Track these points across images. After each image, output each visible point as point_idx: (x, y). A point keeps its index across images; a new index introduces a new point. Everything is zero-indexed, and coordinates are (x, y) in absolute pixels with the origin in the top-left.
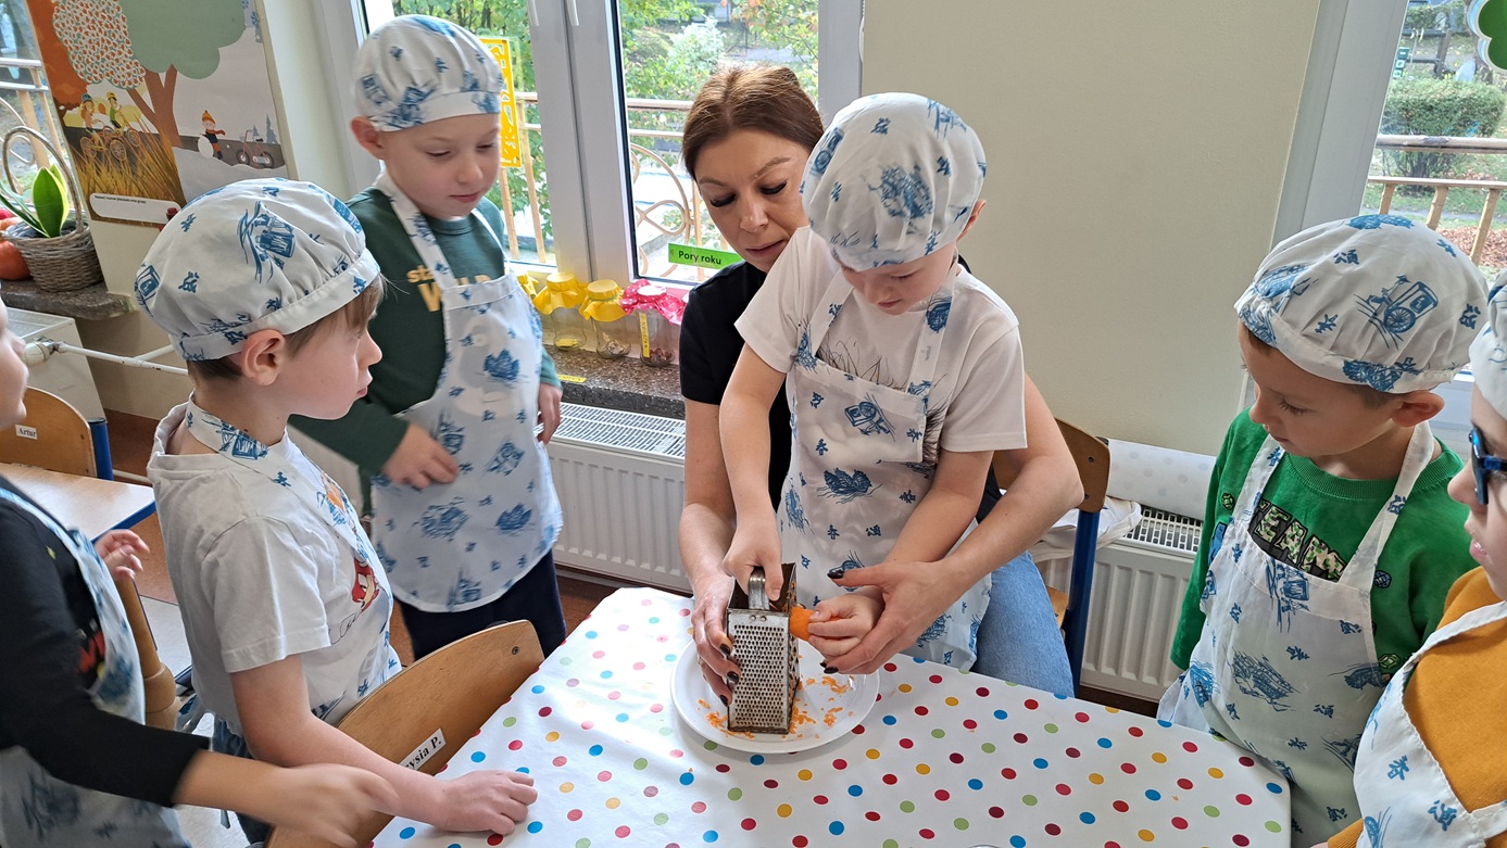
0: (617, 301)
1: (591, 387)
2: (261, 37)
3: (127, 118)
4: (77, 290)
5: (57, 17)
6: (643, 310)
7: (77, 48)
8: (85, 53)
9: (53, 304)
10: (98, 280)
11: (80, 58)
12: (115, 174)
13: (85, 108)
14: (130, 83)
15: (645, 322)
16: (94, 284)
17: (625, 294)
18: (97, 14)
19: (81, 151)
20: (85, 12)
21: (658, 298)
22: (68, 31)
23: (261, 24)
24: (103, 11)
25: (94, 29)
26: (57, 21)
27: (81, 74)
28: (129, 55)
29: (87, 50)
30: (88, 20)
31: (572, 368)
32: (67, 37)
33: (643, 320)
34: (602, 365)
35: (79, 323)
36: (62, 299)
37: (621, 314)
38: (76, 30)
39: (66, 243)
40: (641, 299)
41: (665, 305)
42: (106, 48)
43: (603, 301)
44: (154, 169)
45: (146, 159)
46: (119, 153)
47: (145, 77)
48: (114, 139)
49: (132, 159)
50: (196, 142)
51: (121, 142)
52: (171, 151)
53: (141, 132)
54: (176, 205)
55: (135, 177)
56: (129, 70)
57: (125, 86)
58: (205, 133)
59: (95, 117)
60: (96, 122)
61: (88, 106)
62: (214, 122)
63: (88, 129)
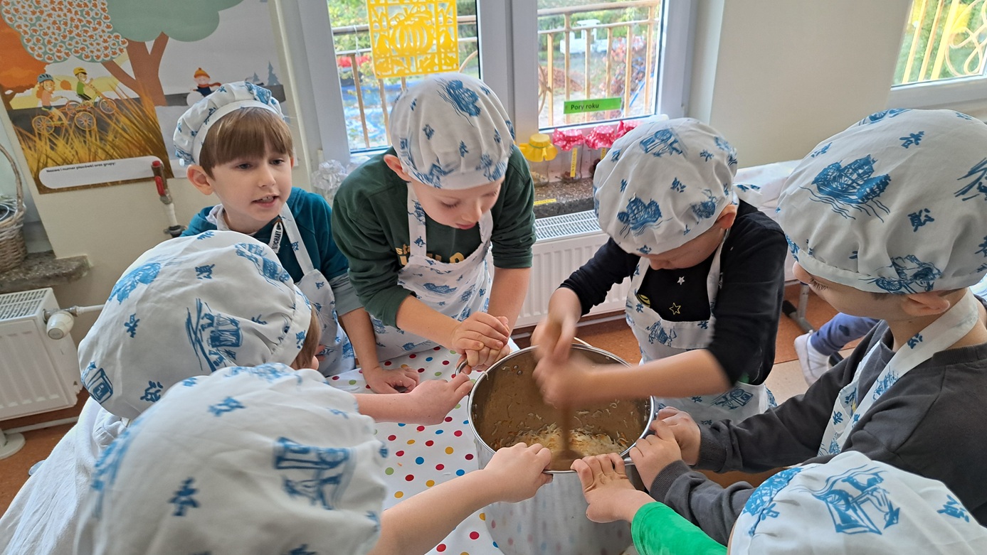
7: (35, 31)
8: (45, 34)
11: (38, 40)
14: (106, 56)
22: (23, 16)
27: (39, 56)
33: (574, 152)
44: (130, 131)
45: (122, 123)
46: (85, 124)
47: (127, 48)
48: (80, 111)
49: (103, 127)
50: (186, 98)
51: (90, 112)
52: (153, 111)
53: (117, 99)
54: (156, 159)
55: (103, 142)
56: (107, 44)
57: (100, 60)
58: (197, 88)
59: (55, 94)
60: (57, 98)
61: (47, 85)
62: (209, 77)
63: (45, 107)
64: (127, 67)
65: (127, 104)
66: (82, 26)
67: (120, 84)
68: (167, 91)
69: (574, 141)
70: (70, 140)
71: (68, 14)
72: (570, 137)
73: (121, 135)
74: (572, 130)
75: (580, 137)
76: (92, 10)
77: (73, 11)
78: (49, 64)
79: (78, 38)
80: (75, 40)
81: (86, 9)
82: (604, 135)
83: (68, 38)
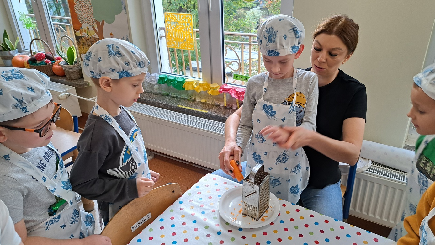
0: (218, 90)
1: (209, 114)
2: (126, 12)
3: (91, 34)
4: (76, 80)
6: (225, 93)
7: (80, 15)
8: (82, 16)
9: (70, 83)
10: (82, 77)
11: (80, 17)
13: (81, 31)
15: (225, 96)
16: (81, 78)
17: (220, 88)
18: (85, 6)
19: (79, 43)
20: (82, 5)
21: (229, 89)
22: (78, 10)
23: (127, 9)
24: (87, 5)
25: (84, 10)
26: (75, 7)
27: (80, 22)
28: (92, 17)
30: (83, 7)
31: (204, 108)
32: (77, 12)
33: (225, 95)
34: (212, 108)
35: (76, 88)
36: (72, 82)
37: (219, 93)
38: (80, 10)
39: (74, 67)
40: (224, 89)
41: (231, 91)
42: (87, 15)
43: (214, 89)
47: (96, 23)
53: (94, 38)
56: (92, 21)
57: (91, 25)
59: (83, 33)
62: (113, 36)
63: (81, 36)
64: (96, 28)
70: (86, 47)
76: (90, 10)
79: (87, 18)
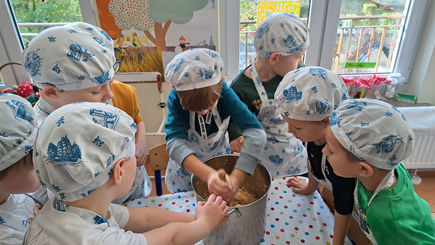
2: (214, 6)
3: (141, 42)
5: (111, 4)
7: (120, 16)
8: (124, 17)
11: (121, 20)
12: (129, 64)
13: (119, 40)
14: (146, 28)
22: (116, 9)
23: (215, 1)
25: (131, 7)
26: (111, 6)
27: (120, 26)
28: (147, 17)
29: (125, 17)
32: (115, 12)
38: (120, 8)
44: (151, 61)
45: (148, 57)
46: (134, 56)
47: (154, 25)
48: (132, 51)
49: (140, 57)
50: (174, 48)
51: (136, 51)
52: (161, 53)
53: (147, 47)
54: (159, 73)
55: (139, 64)
56: (146, 23)
57: (143, 30)
58: (180, 45)
59: (124, 43)
60: (124, 44)
61: (121, 39)
62: (185, 40)
63: (119, 48)
64: (153, 34)
65: (151, 49)
66: (138, 15)
67: (149, 41)
68: (168, 45)
69: (349, 82)
70: (127, 62)
71: (134, 10)
72: (347, 80)
73: (147, 62)
74: (348, 77)
75: (352, 81)
76: (143, 8)
77: (136, 8)
78: (123, 30)
79: (136, 20)
80: (134, 21)
81: (141, 8)
82: (365, 81)
83: (132, 20)
